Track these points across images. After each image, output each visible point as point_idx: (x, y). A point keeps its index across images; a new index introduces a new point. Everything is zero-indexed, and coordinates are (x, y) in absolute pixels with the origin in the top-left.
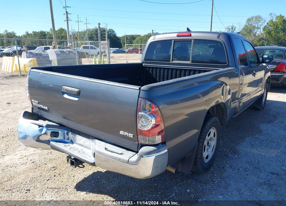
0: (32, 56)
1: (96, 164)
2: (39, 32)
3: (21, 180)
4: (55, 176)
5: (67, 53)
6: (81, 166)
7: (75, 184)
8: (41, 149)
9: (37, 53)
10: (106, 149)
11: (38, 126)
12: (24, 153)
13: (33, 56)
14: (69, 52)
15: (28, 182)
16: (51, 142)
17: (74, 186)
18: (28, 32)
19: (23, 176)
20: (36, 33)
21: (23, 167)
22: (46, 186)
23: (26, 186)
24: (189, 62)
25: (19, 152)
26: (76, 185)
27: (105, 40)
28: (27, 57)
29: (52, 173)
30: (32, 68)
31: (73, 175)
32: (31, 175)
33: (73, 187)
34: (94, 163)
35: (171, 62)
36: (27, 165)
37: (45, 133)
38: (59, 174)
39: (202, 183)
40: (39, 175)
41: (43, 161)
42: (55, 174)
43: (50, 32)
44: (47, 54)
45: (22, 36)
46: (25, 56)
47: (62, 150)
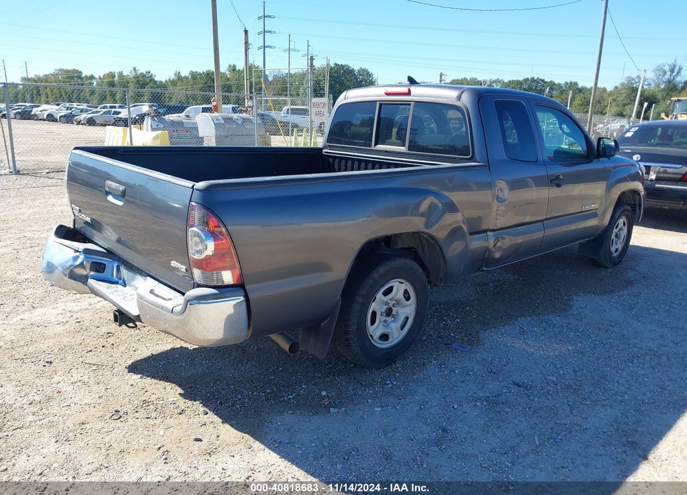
0: (162, 126)
1: (141, 317)
2: (203, 73)
3: (44, 347)
4: (103, 347)
5: (240, 122)
6: (131, 325)
7: (130, 363)
8: (75, 292)
9: (172, 121)
10: (152, 292)
11: (73, 251)
12: (71, 306)
13: (164, 127)
14: (244, 120)
15: (56, 350)
16: (89, 280)
17: (127, 365)
18: (179, 73)
19: (51, 342)
20: (198, 75)
21: (59, 329)
22: (81, 359)
23: (50, 356)
24: (404, 148)
25: (63, 304)
26: (132, 363)
27: (322, 96)
28: (153, 129)
29: (102, 341)
30: (76, 148)
31: (134, 349)
32: (66, 341)
33: (124, 365)
34: (138, 316)
35: (372, 148)
36: (67, 326)
37: (81, 265)
38: (113, 344)
39: (361, 384)
40: (78, 341)
41: (96, 322)
42: (105, 344)
43: (227, 73)
44: (196, 124)
45: (166, 81)
46: (149, 127)
47: (101, 294)
